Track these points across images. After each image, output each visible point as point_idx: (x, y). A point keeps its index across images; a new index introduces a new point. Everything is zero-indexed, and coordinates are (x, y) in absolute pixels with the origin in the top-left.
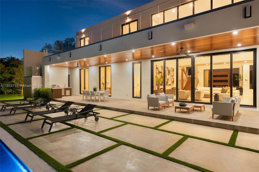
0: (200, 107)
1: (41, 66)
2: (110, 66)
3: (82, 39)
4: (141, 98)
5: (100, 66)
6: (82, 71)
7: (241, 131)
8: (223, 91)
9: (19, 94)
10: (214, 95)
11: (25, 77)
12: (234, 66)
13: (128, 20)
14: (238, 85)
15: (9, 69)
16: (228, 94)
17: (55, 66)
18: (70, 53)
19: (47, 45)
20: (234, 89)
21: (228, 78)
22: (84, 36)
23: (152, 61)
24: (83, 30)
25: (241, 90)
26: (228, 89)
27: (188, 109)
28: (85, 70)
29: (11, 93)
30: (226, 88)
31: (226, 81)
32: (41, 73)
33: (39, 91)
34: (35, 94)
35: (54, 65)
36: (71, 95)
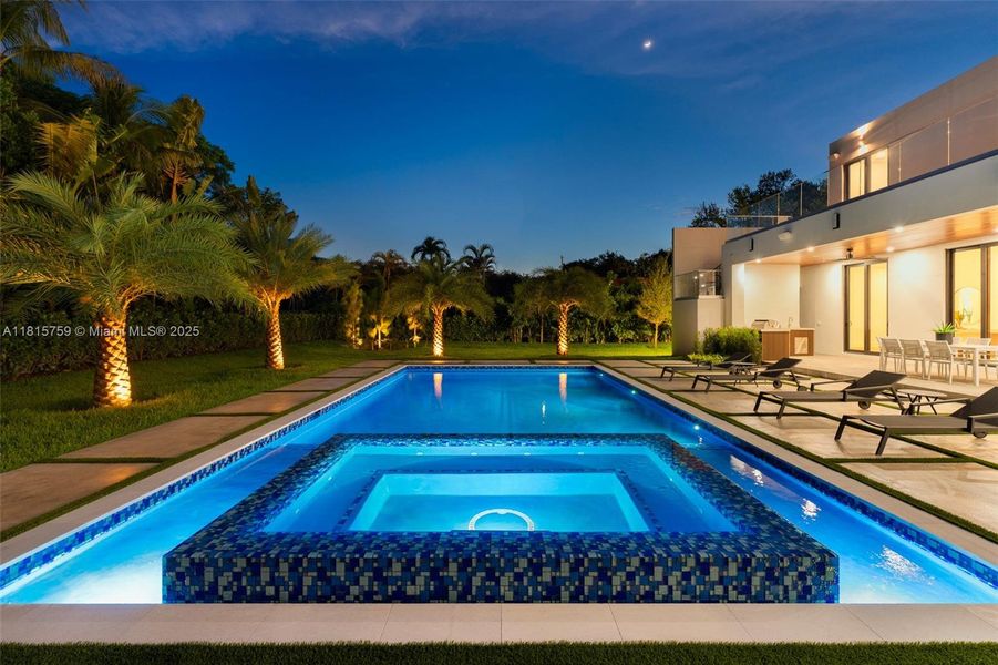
1: (719, 267)
3: (857, 160)
5: (950, 247)
6: (857, 275)
9: (649, 344)
11: (677, 300)
15: (627, 284)
17: (763, 263)
18: (838, 216)
19: (707, 207)
22: (864, 149)
24: (862, 131)
28: (868, 267)
29: (629, 341)
32: (721, 286)
33: (717, 335)
34: (706, 343)
35: (758, 261)
36: (811, 353)
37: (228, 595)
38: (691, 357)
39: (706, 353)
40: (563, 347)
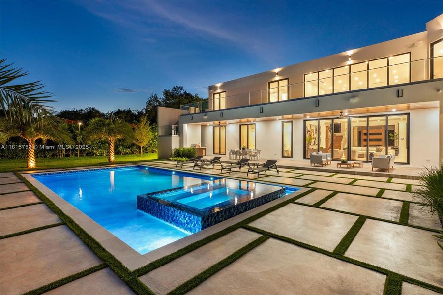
0: (360, 164)
2: (255, 124)
3: (217, 94)
4: (292, 158)
5: (240, 125)
6: (217, 130)
7: (394, 178)
8: (378, 151)
10: (369, 154)
11: (160, 136)
12: (390, 123)
13: (277, 78)
14: (394, 144)
16: (383, 153)
18: (222, 113)
20: (389, 148)
21: (382, 137)
22: (219, 91)
23: (304, 120)
24: (219, 85)
25: (397, 150)
26: (383, 148)
27: (350, 164)
28: (220, 128)
29: (127, 154)
30: (380, 148)
31: (380, 140)
33: (179, 150)
36: (205, 155)
37: (213, 223)
38: (171, 159)
39: (175, 157)
40: (112, 158)
